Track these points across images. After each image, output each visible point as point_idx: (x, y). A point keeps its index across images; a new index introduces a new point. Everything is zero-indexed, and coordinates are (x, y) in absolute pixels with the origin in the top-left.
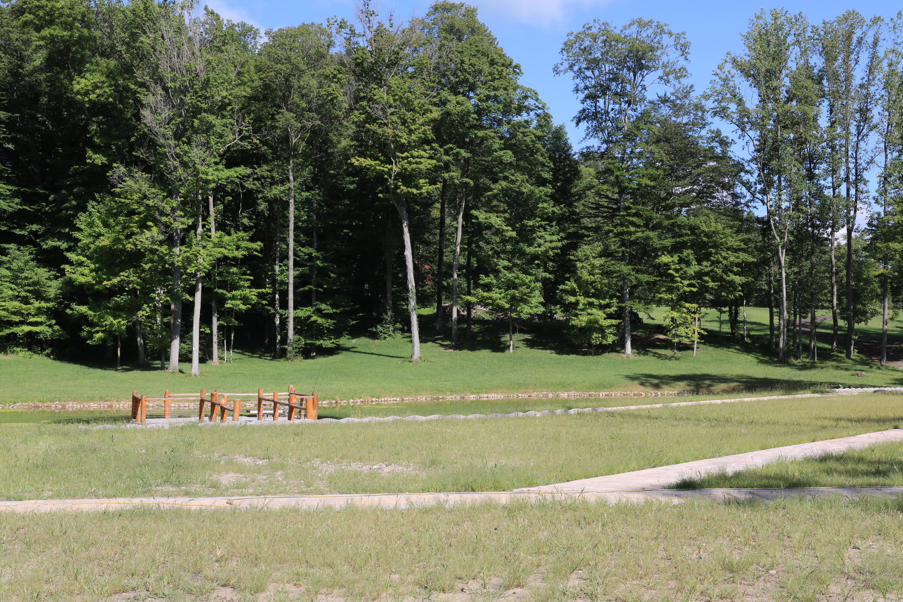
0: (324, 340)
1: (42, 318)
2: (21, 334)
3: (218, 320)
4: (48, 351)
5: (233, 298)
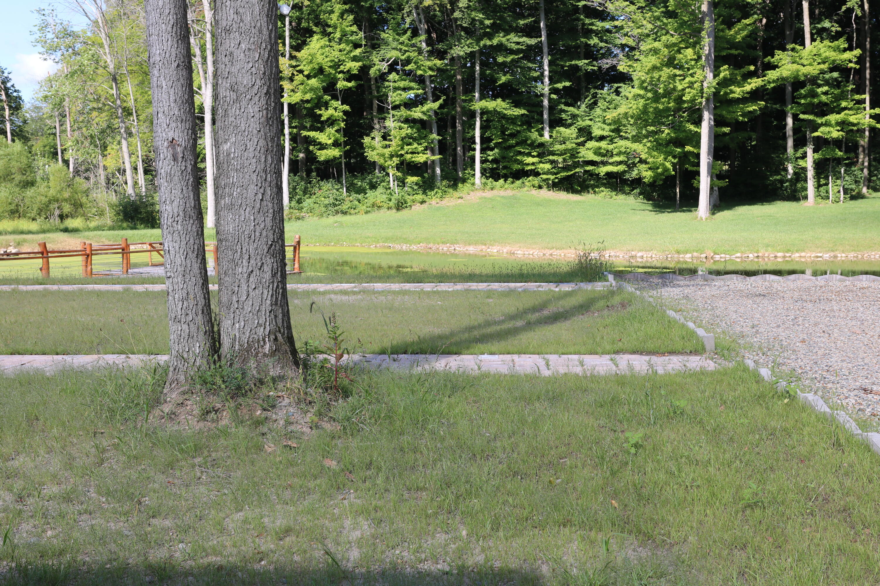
1: (621, 158)
2: (603, 174)
3: (815, 151)
4: (636, 191)
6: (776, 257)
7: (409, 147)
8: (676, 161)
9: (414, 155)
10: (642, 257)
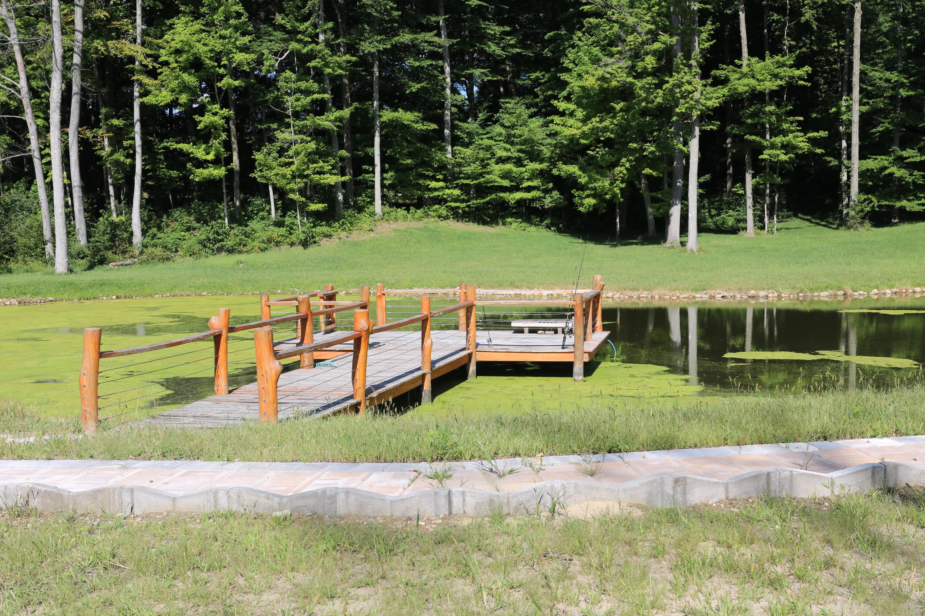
0: (909, 201)
1: (535, 183)
2: (513, 202)
3: (754, 177)
4: (547, 221)
5: (773, 146)
6: (914, 292)
7: (315, 165)
8: (624, 185)
9: (322, 176)
10: (767, 297)
